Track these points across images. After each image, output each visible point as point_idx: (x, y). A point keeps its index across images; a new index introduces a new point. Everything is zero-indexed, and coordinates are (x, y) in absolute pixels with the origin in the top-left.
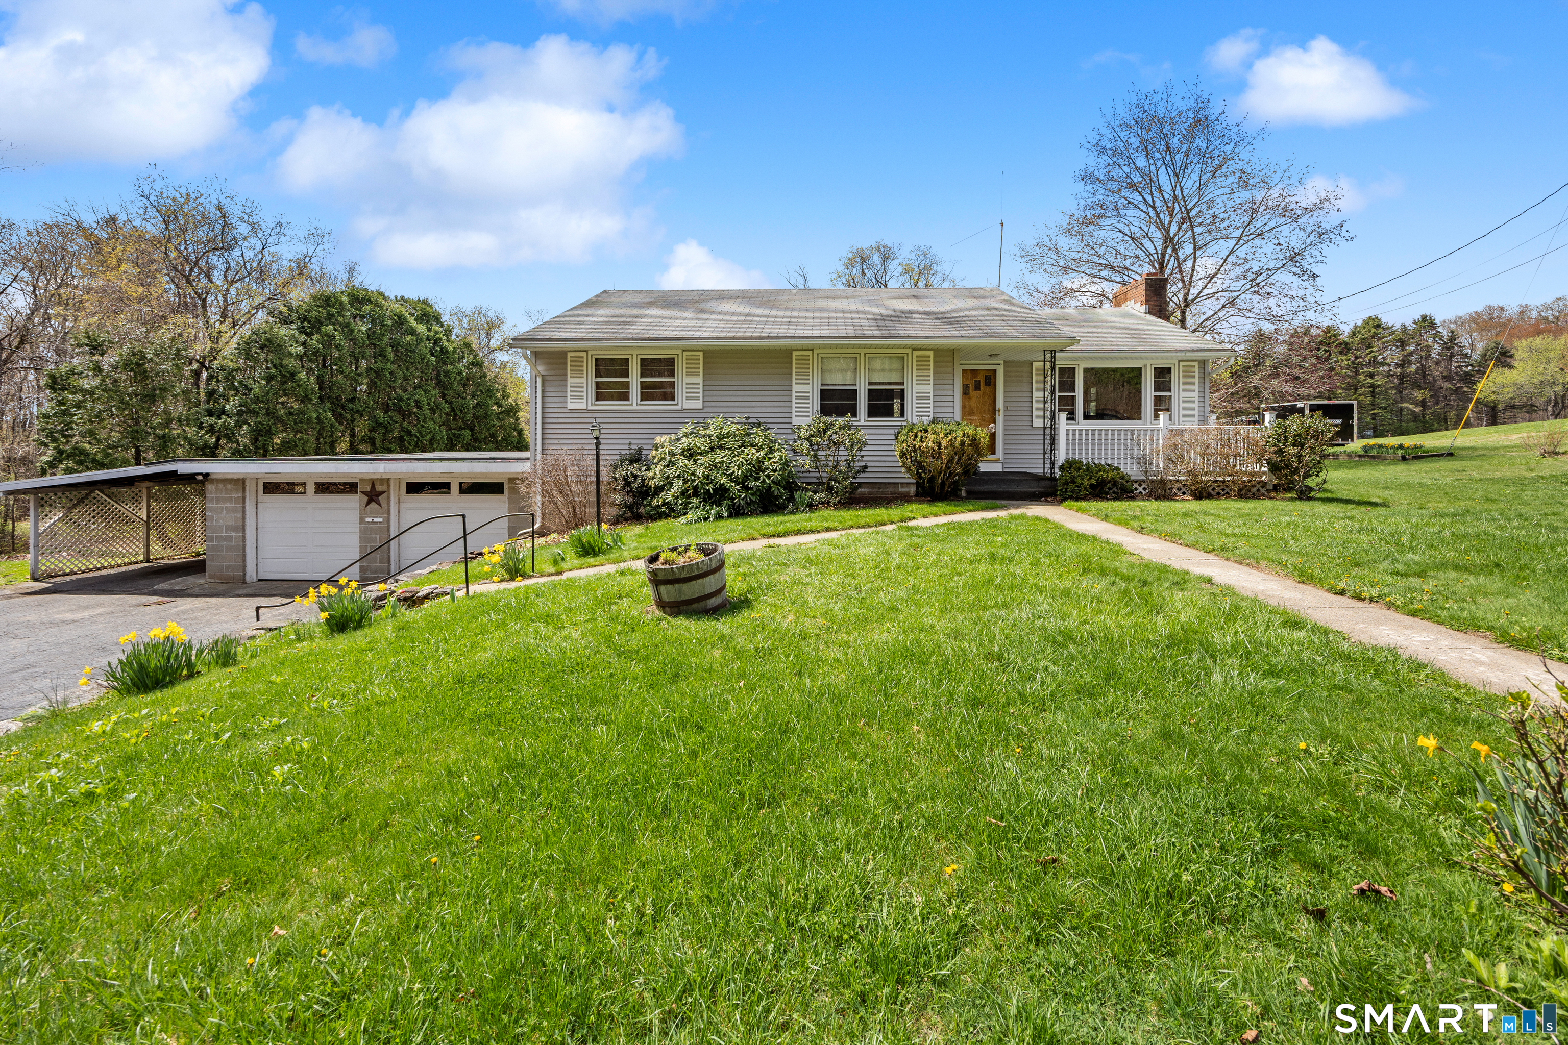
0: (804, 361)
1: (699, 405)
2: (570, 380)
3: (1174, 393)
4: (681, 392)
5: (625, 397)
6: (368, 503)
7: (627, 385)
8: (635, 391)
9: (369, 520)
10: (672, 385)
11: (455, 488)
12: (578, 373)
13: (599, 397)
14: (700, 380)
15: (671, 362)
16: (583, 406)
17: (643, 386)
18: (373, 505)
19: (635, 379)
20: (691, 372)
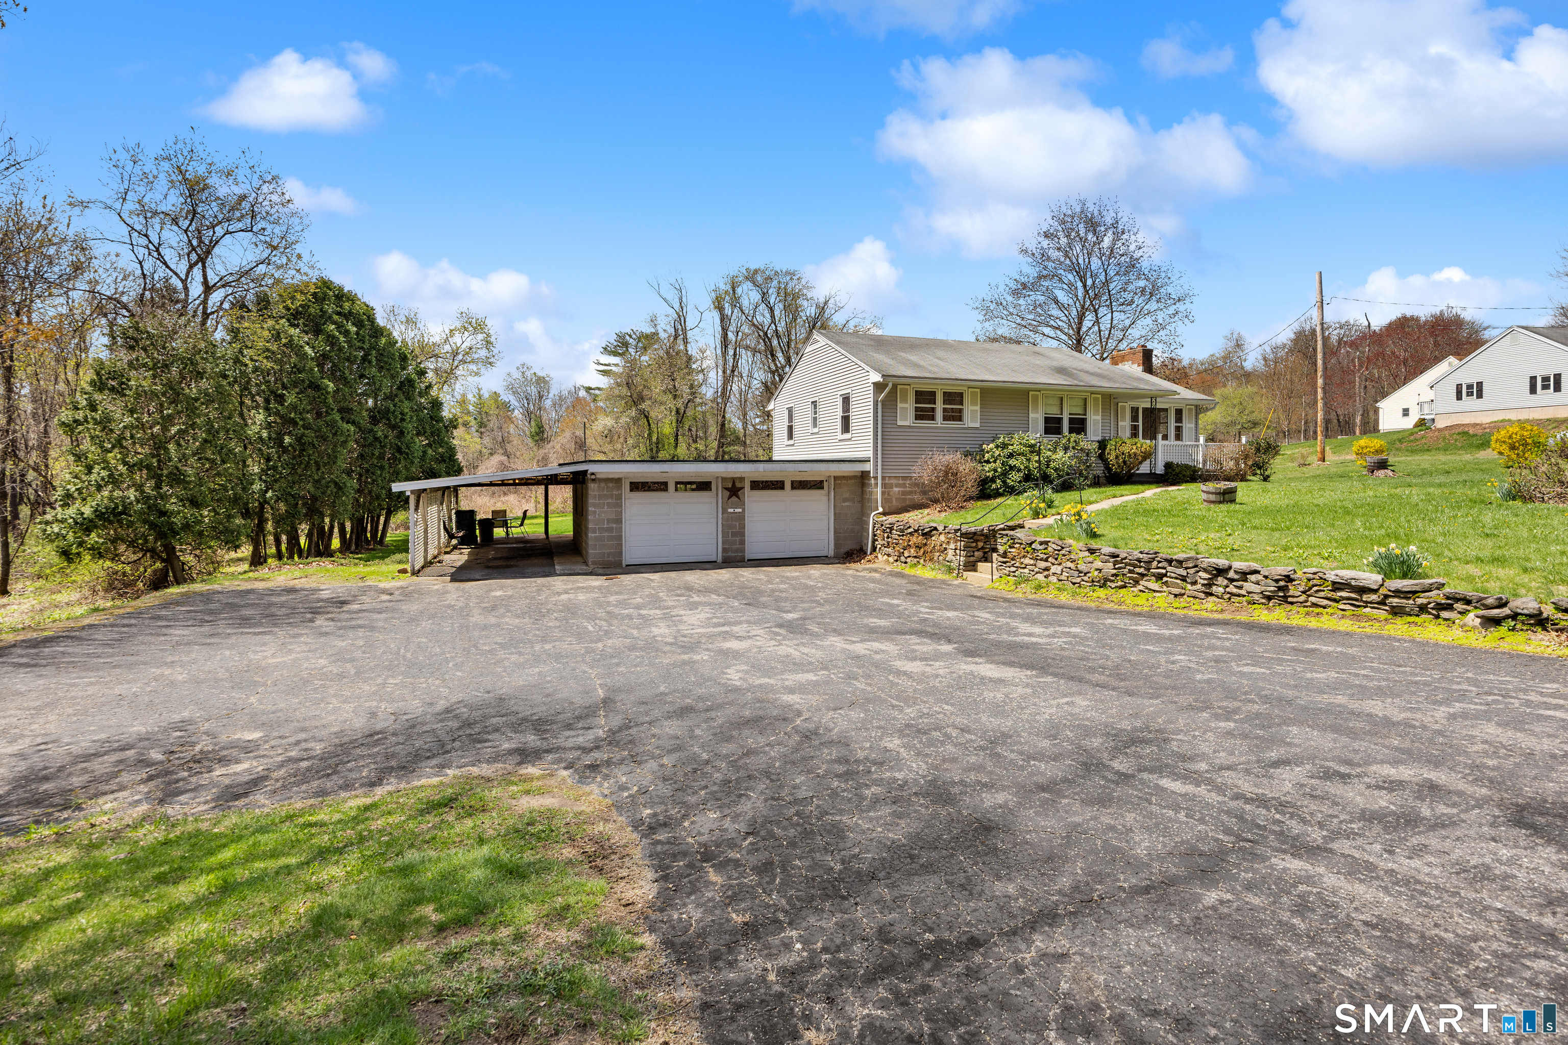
0: (1036, 398)
1: (978, 425)
2: (899, 405)
3: (1184, 425)
4: (966, 415)
5: (932, 418)
6: (729, 498)
7: (933, 410)
8: (939, 414)
9: (731, 510)
10: (961, 411)
11: (788, 485)
12: (904, 400)
13: (917, 417)
14: (978, 408)
15: (961, 395)
16: (907, 423)
17: (945, 410)
18: (734, 499)
19: (939, 406)
20: (974, 403)
